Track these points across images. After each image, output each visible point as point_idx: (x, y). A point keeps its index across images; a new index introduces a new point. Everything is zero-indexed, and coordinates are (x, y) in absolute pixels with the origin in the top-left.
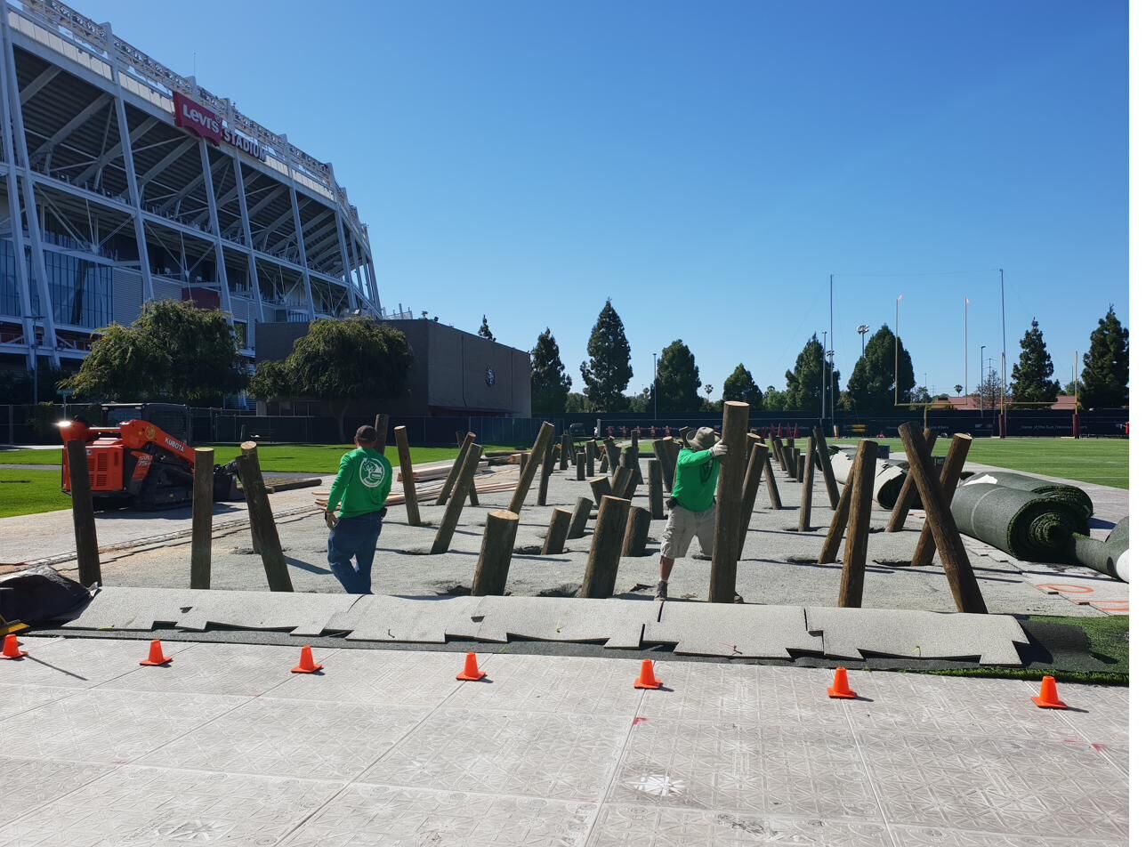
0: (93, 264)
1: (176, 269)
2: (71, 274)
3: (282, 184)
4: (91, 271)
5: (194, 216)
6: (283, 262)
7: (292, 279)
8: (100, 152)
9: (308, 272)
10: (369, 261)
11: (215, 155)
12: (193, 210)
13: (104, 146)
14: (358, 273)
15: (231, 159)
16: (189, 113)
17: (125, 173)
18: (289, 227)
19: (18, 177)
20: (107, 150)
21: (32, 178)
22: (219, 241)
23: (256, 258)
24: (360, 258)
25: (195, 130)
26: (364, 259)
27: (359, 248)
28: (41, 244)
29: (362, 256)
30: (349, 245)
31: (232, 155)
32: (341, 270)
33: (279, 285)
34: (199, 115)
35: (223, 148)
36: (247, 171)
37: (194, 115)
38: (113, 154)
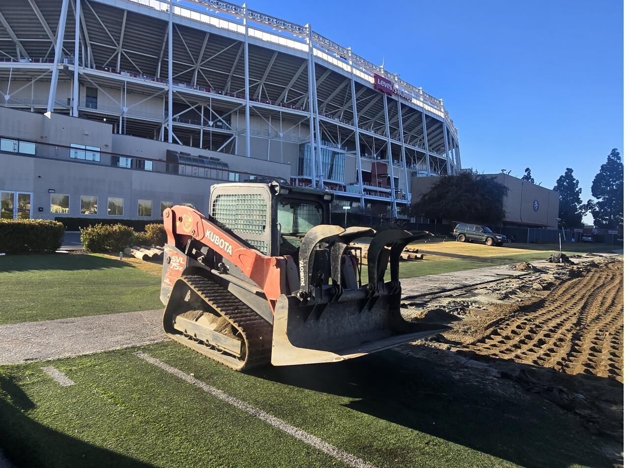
0: (338, 153)
1: (370, 154)
2: (330, 157)
3: (419, 111)
4: (337, 156)
5: (378, 130)
6: (416, 149)
7: (421, 156)
8: (343, 105)
9: (428, 153)
10: (457, 146)
11: (390, 100)
12: (379, 127)
13: (345, 102)
14: (452, 153)
15: (396, 102)
16: (380, 82)
17: (353, 113)
18: (421, 132)
19: (314, 118)
20: (346, 103)
21: (319, 118)
22: (389, 140)
23: (405, 147)
24: (453, 145)
25: (382, 90)
26: (455, 146)
27: (453, 140)
28: (320, 146)
29: (454, 145)
30: (448, 139)
31: (397, 100)
32: (444, 151)
33: (414, 160)
34: (384, 83)
35: (393, 97)
36: (403, 106)
37: (382, 83)
38: (348, 105)
